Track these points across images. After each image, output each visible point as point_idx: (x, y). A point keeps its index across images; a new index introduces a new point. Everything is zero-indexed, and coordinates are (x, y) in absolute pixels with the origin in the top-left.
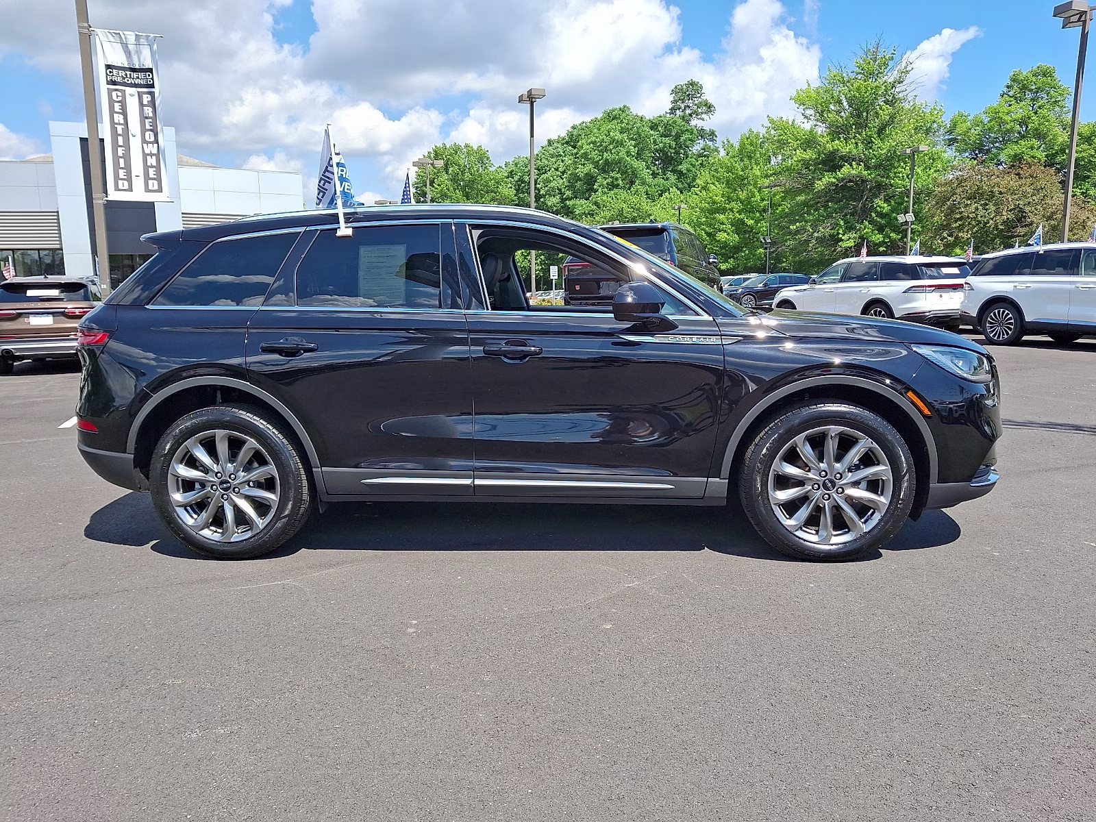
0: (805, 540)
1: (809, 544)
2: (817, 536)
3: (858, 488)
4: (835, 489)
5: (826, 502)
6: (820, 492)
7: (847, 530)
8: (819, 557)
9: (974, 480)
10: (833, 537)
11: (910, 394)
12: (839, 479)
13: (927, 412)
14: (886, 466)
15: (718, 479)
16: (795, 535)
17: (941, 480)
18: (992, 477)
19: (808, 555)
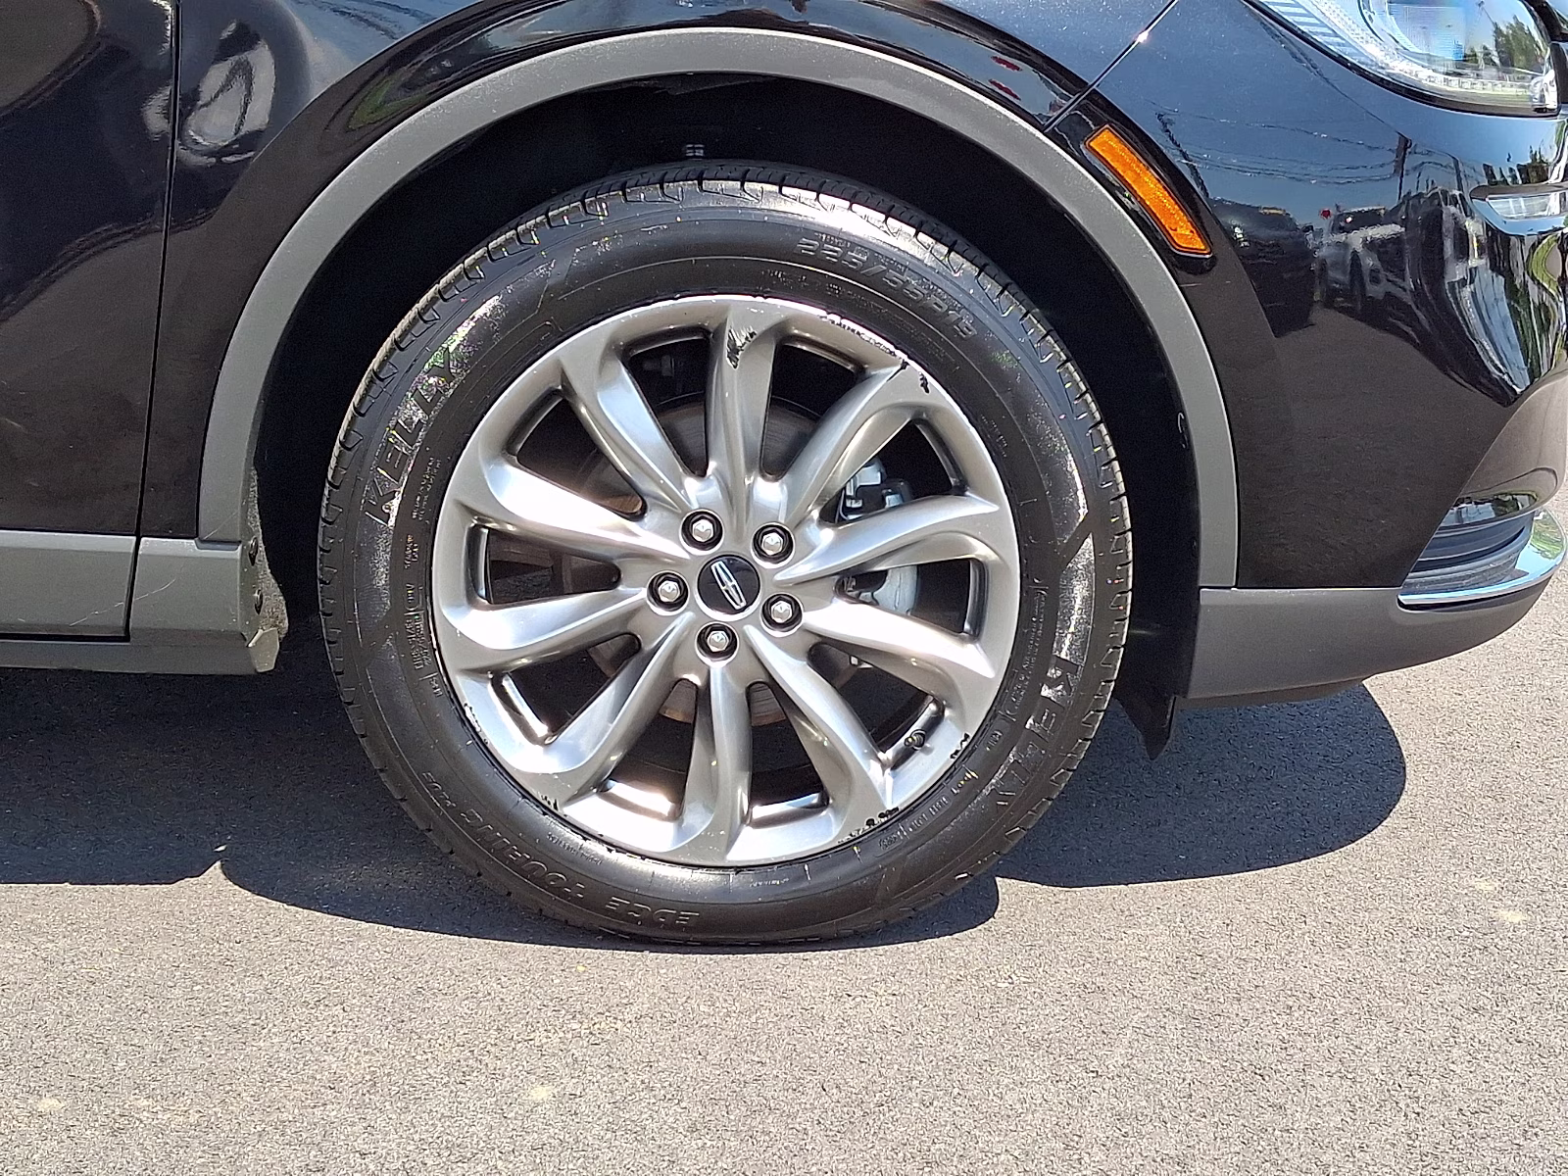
0: (611, 846)
1: (635, 864)
2: (671, 826)
3: (874, 603)
4: (758, 603)
5: (717, 667)
6: (684, 618)
7: (814, 798)
8: (671, 926)
9: (1412, 577)
10: (747, 832)
11: (1106, 143)
12: (778, 558)
13: (1184, 234)
14: (992, 498)
15: (188, 546)
16: (565, 822)
17: (1254, 571)
18: (1531, 561)
19: (621, 915)
